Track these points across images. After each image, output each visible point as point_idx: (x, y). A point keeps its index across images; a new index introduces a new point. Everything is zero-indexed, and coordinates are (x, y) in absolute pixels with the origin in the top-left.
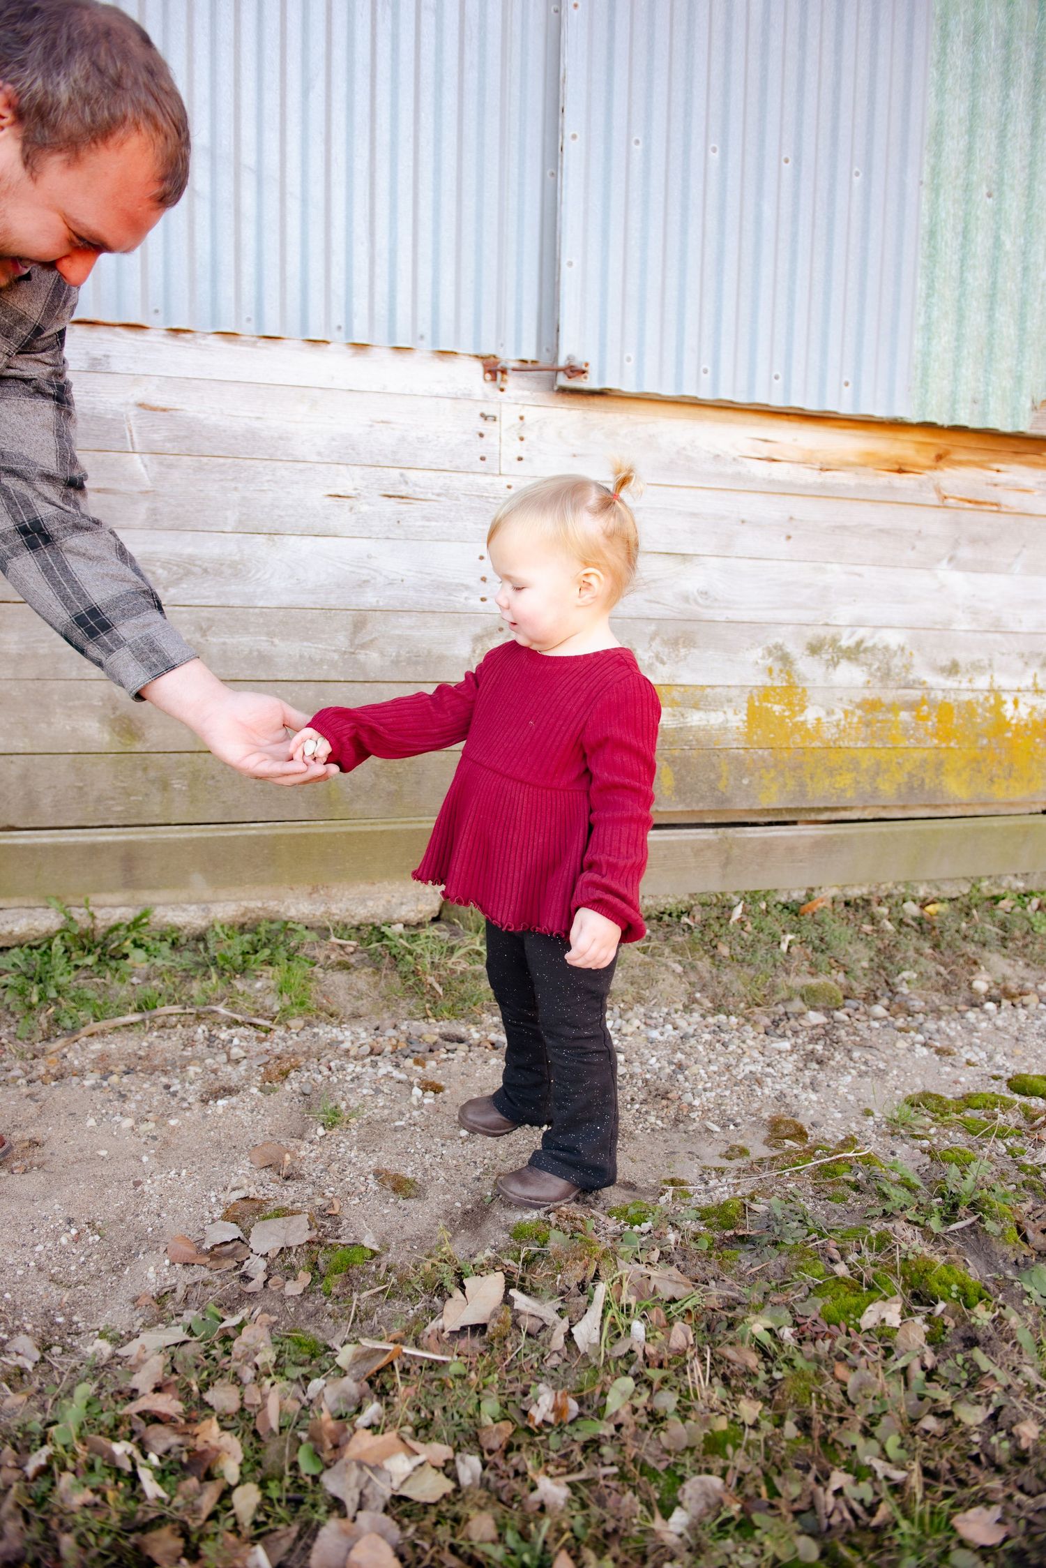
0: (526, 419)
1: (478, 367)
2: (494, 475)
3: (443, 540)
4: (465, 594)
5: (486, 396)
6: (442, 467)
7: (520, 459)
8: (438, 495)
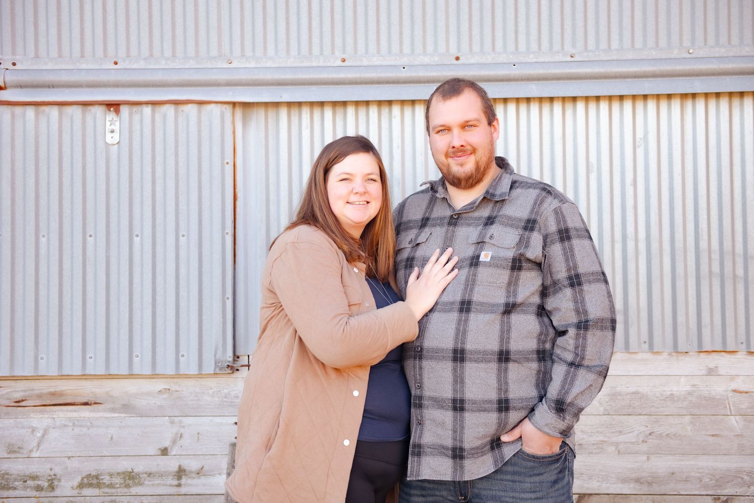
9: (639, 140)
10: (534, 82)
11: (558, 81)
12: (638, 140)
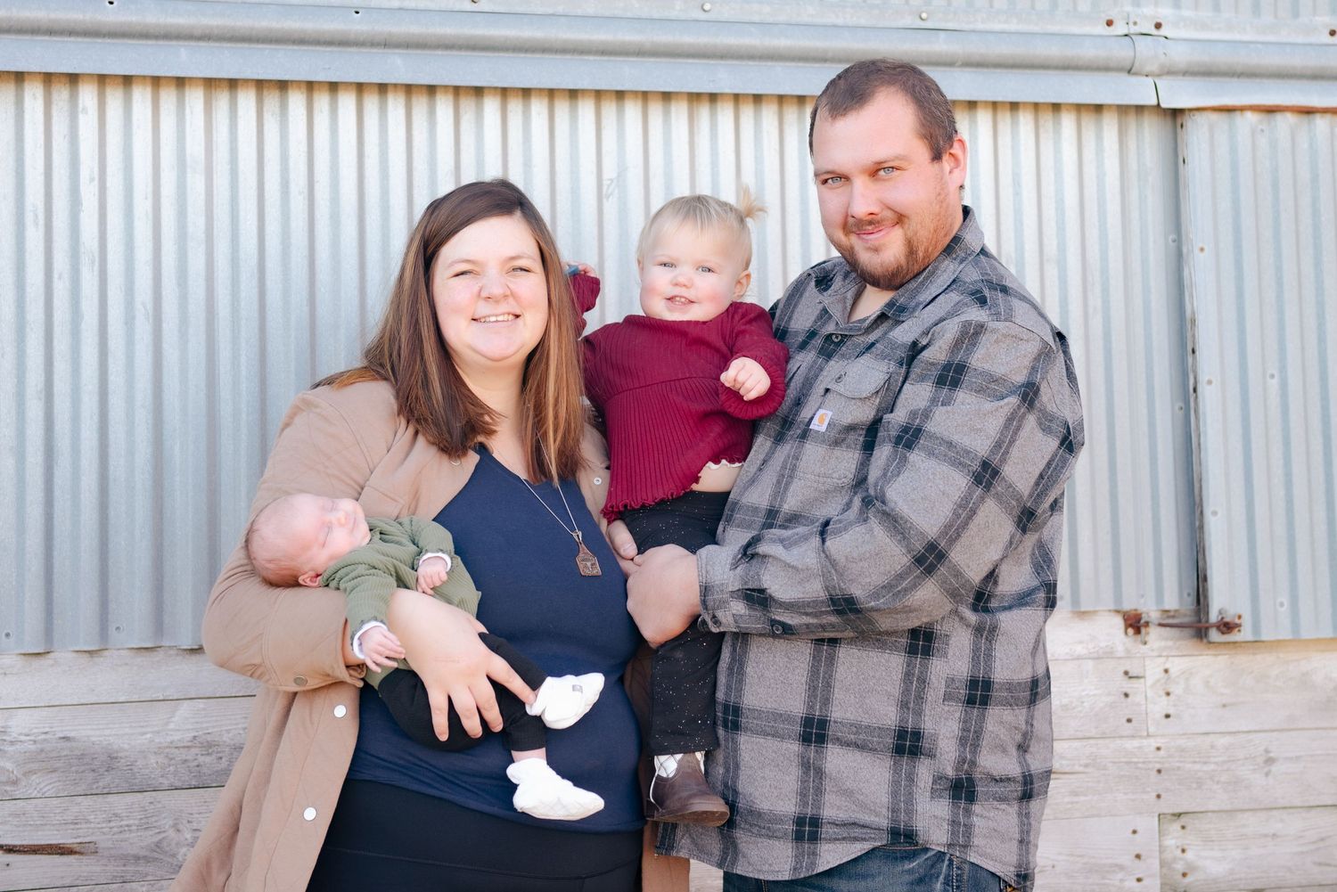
0: (1172, 671)
1: (1118, 622)
2: (1141, 737)
3: (1093, 816)
4: (1120, 876)
5: (1128, 651)
6: (1088, 735)
7: (1168, 716)
8: (1086, 766)
9: (609, 182)
10: (397, 51)
11: (449, 52)
12: (606, 183)
